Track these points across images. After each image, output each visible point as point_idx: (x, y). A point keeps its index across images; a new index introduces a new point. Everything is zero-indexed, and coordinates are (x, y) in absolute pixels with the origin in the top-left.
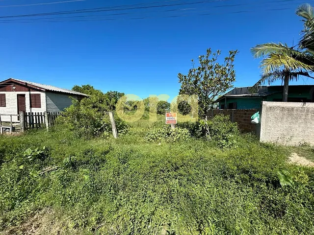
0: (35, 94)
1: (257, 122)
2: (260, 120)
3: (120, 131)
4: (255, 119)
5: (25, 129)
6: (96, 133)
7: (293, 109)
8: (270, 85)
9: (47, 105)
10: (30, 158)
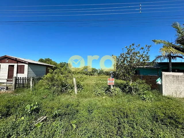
0: (21, 65)
1: (160, 84)
2: (161, 82)
3: (78, 89)
4: (159, 81)
5: (15, 88)
6: (64, 90)
7: (178, 76)
8: (162, 62)
9: (28, 72)
10: (30, 112)
